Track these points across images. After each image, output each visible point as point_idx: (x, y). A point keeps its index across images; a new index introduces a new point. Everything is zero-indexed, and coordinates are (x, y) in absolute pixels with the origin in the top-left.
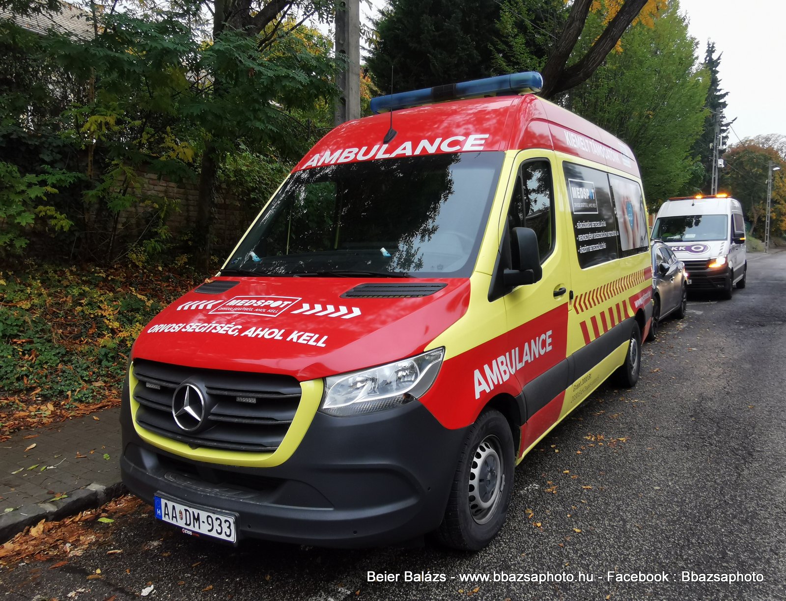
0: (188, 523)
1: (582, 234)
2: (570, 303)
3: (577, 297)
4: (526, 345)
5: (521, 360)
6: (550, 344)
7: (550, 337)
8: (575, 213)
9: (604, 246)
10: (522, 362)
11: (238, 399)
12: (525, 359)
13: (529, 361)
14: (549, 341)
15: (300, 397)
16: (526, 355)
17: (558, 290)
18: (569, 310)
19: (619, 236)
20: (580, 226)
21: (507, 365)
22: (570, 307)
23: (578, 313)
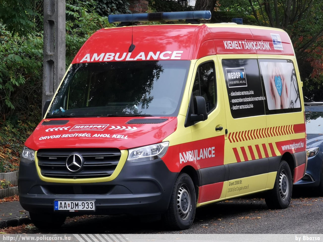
0: (72, 207)
1: (235, 99)
2: (226, 136)
3: (230, 133)
4: (201, 150)
5: (199, 156)
6: (213, 154)
7: (213, 150)
8: (229, 87)
9: (252, 106)
10: (199, 157)
11: (96, 158)
12: (201, 156)
13: (203, 158)
14: (213, 152)
15: (121, 155)
16: (201, 155)
17: (218, 127)
18: (225, 139)
19: (266, 101)
20: (233, 94)
21: (192, 155)
22: (226, 138)
23: (231, 142)
